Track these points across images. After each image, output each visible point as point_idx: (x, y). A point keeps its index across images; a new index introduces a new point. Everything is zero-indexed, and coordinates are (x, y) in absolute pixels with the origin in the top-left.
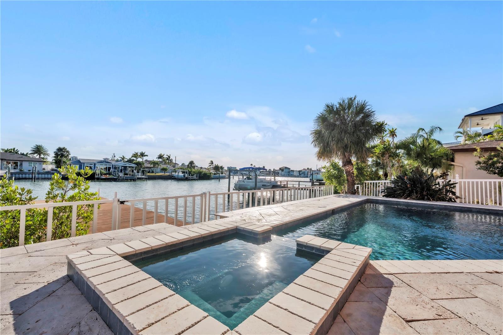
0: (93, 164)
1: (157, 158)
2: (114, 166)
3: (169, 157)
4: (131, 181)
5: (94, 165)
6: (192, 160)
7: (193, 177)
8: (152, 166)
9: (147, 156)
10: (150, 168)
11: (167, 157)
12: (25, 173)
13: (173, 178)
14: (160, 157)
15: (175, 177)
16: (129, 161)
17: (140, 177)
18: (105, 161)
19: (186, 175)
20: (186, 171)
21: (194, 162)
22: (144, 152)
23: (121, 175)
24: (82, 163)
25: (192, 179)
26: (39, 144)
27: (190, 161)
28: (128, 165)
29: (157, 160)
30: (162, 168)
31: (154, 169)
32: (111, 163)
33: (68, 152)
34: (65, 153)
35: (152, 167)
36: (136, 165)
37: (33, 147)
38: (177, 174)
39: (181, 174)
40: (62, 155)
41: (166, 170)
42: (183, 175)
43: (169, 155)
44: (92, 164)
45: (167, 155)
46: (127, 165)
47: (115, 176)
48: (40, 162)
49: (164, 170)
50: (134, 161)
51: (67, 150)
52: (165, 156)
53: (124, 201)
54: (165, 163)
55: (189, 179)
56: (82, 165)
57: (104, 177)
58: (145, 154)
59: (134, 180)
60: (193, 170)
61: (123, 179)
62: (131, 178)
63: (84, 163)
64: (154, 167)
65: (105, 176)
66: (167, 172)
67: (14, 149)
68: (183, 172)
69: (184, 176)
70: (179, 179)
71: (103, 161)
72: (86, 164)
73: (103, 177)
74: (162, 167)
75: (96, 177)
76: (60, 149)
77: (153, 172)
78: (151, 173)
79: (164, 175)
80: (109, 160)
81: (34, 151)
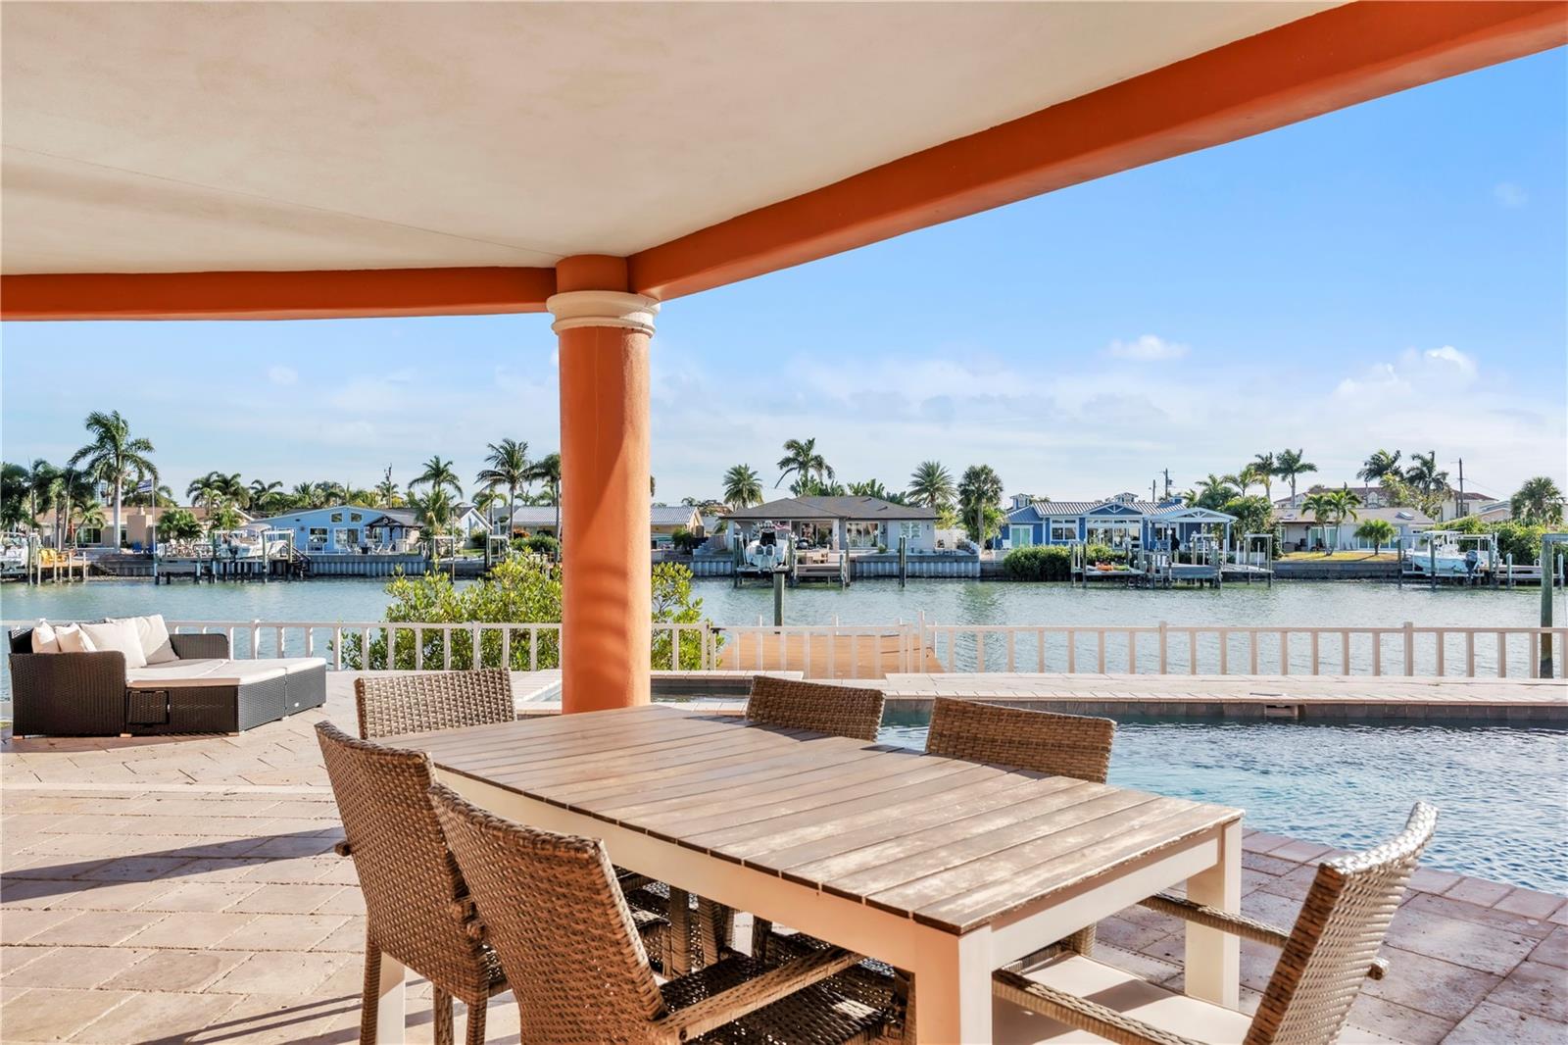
0: (1078, 521)
1: (1359, 475)
2: (1150, 525)
3: (1429, 464)
4: (1201, 588)
5: (1080, 524)
6: (1543, 475)
7: (1530, 572)
8: (1311, 516)
9: (1311, 467)
10: (1307, 528)
11: (1417, 463)
12: (890, 560)
13: (1405, 576)
14: (1378, 467)
15: (1418, 568)
16: (1209, 502)
17: (1238, 568)
18: (1118, 507)
19: (1483, 560)
20: (1482, 536)
21: (1556, 485)
22: (1295, 452)
23: (1160, 560)
24: (1042, 519)
25: (1520, 583)
26: (932, 460)
27: (1530, 479)
28: (1203, 517)
29: (1361, 484)
30: (1363, 524)
31: (1326, 533)
32: (1141, 513)
33: (995, 481)
34: (989, 485)
35: (1313, 524)
36: (1235, 518)
37: (917, 472)
38: (1428, 554)
39: (1450, 556)
40: (981, 495)
41: (1384, 536)
42: (1463, 556)
43: (1428, 457)
44: (1074, 522)
45: (1414, 458)
46: (1197, 519)
47: (1138, 568)
48: (926, 523)
49: (1372, 534)
50: (1233, 502)
51: (994, 474)
52: (1405, 465)
53: (719, 629)
54: (1393, 499)
55: (1504, 582)
56: (1042, 525)
57: (1099, 569)
58: (1301, 462)
59: (1214, 584)
60: (1540, 530)
61: (1166, 579)
62: (1203, 576)
63: (1048, 519)
64: (1320, 522)
65: (1103, 566)
66: (1385, 546)
67: (874, 482)
68: (1464, 546)
69: (1470, 564)
70: (1446, 581)
71: (1111, 507)
72: (1053, 522)
73: (1097, 570)
74: (1361, 521)
75: (1075, 569)
76: (973, 475)
77: (1319, 545)
78: (1312, 550)
79: (1375, 559)
80: (1136, 500)
81: (916, 483)
